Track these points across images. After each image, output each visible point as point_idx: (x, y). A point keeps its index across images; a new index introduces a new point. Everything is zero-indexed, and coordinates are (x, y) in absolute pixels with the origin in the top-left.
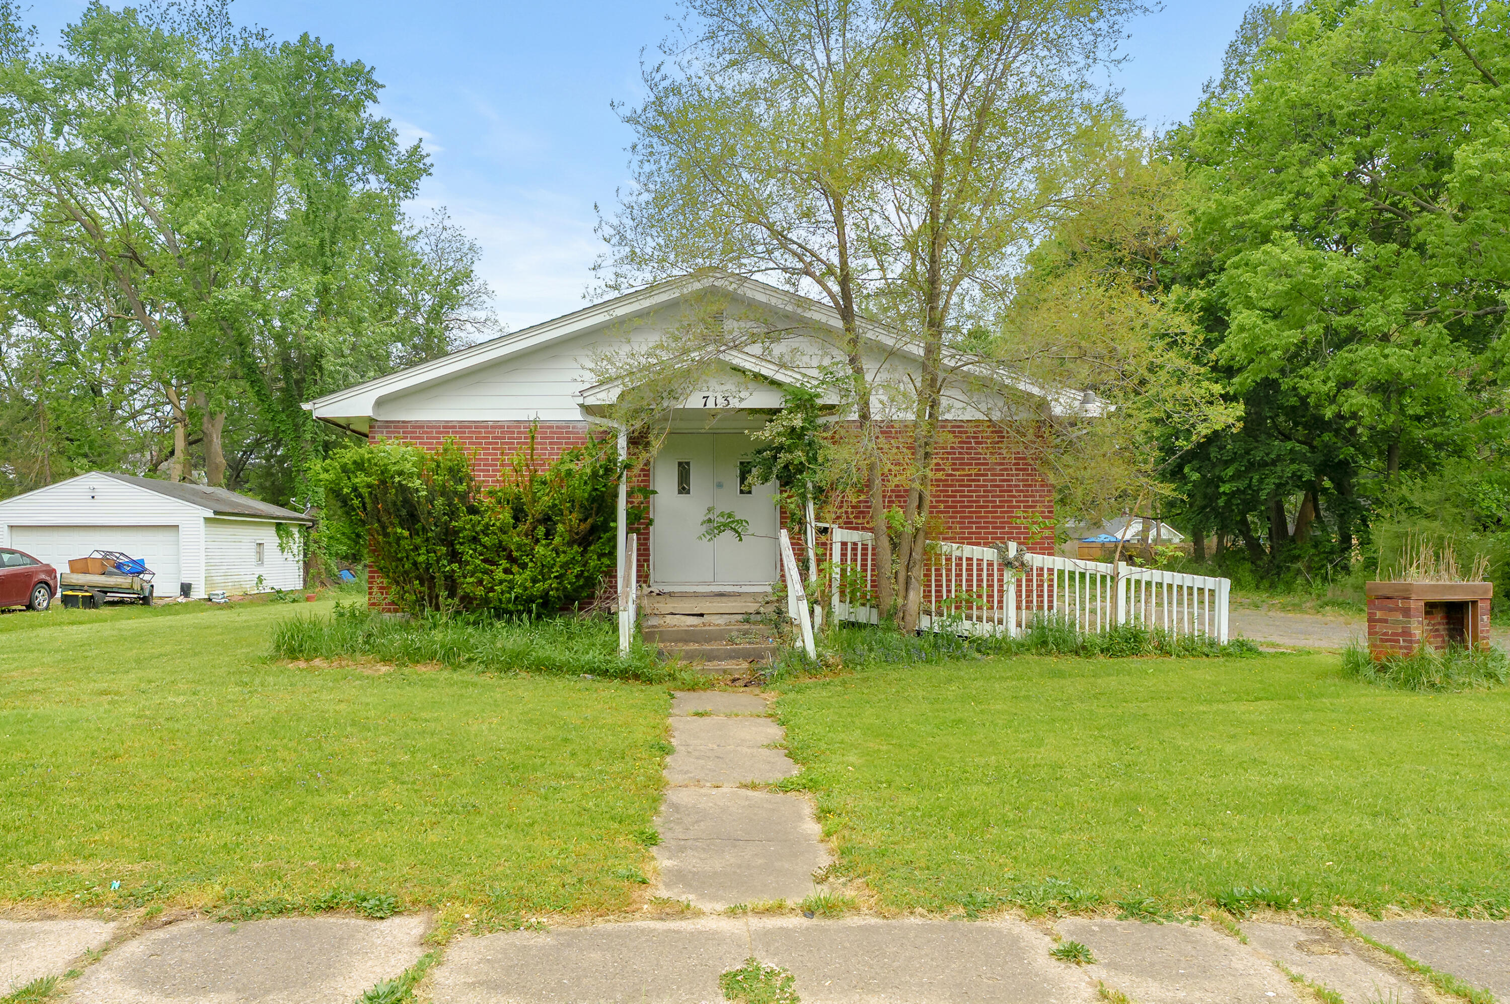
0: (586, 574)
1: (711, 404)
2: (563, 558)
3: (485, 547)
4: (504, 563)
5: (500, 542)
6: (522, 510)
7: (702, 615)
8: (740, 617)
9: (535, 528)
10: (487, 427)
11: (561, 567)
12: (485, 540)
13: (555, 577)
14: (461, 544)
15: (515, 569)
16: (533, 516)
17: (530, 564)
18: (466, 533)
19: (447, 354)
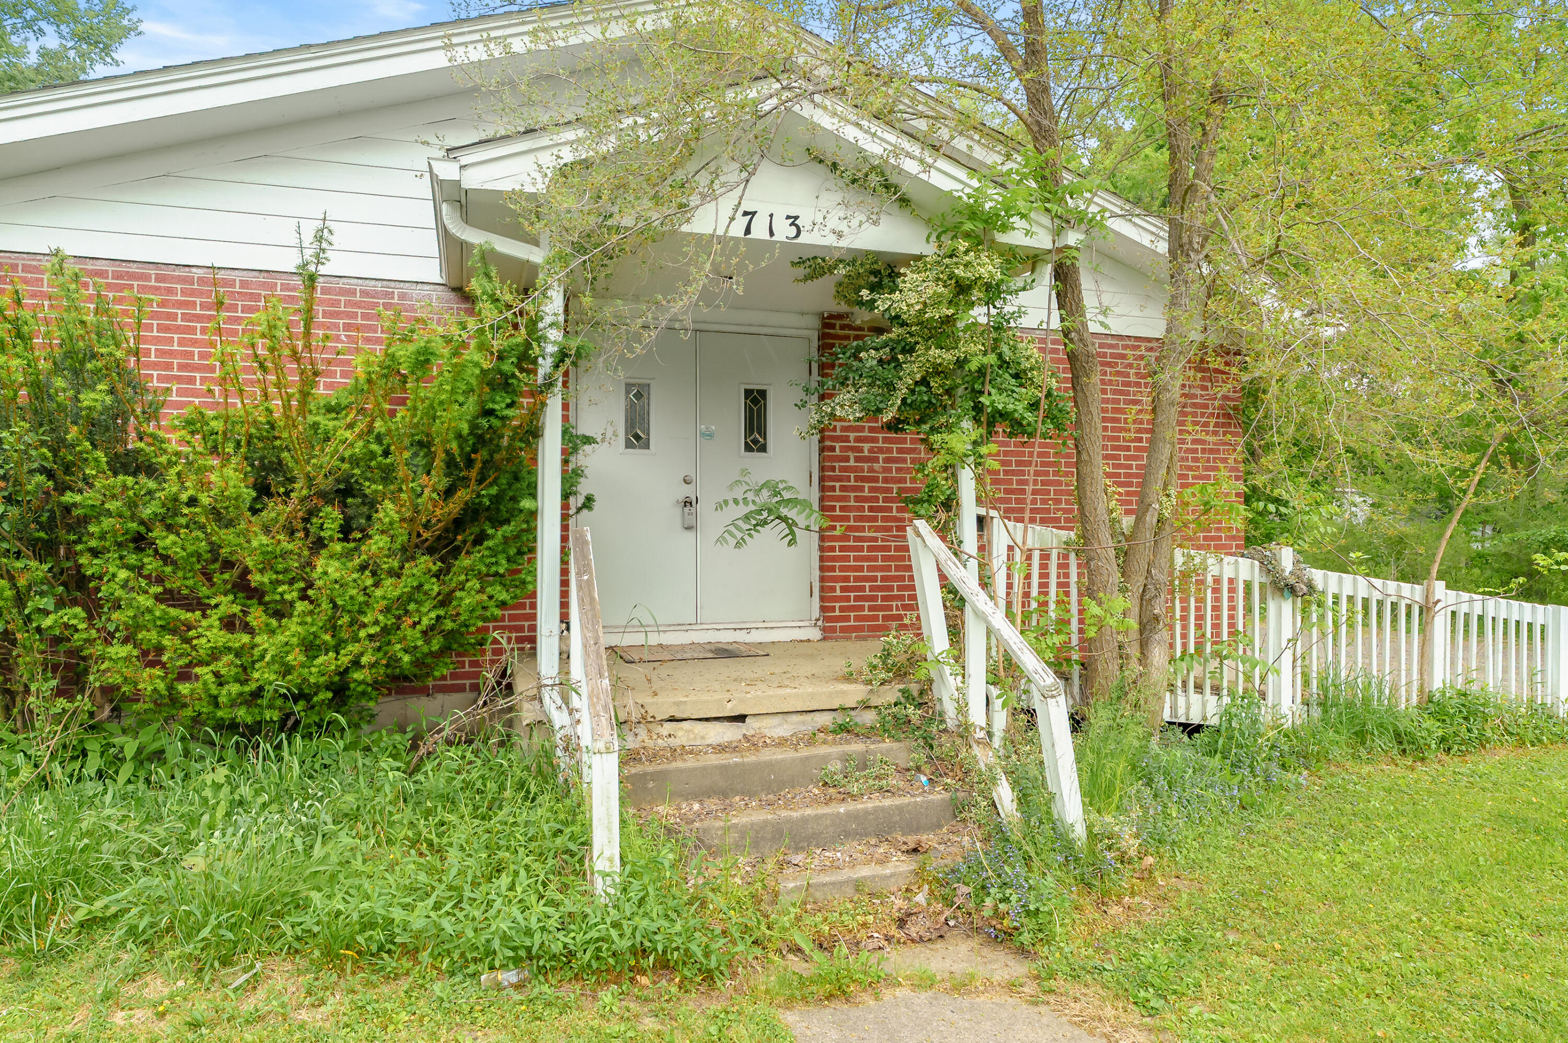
0: (449, 625)
1: (760, 231)
2: (390, 589)
3: (166, 559)
4: (227, 605)
5: (214, 549)
6: (278, 467)
7: (741, 718)
8: (825, 720)
9: (312, 513)
10: (189, 280)
11: (387, 610)
12: (166, 541)
13: (371, 637)
14: (95, 553)
15: (256, 616)
16: (309, 479)
17: (301, 606)
18: (107, 523)
19: (76, 83)
